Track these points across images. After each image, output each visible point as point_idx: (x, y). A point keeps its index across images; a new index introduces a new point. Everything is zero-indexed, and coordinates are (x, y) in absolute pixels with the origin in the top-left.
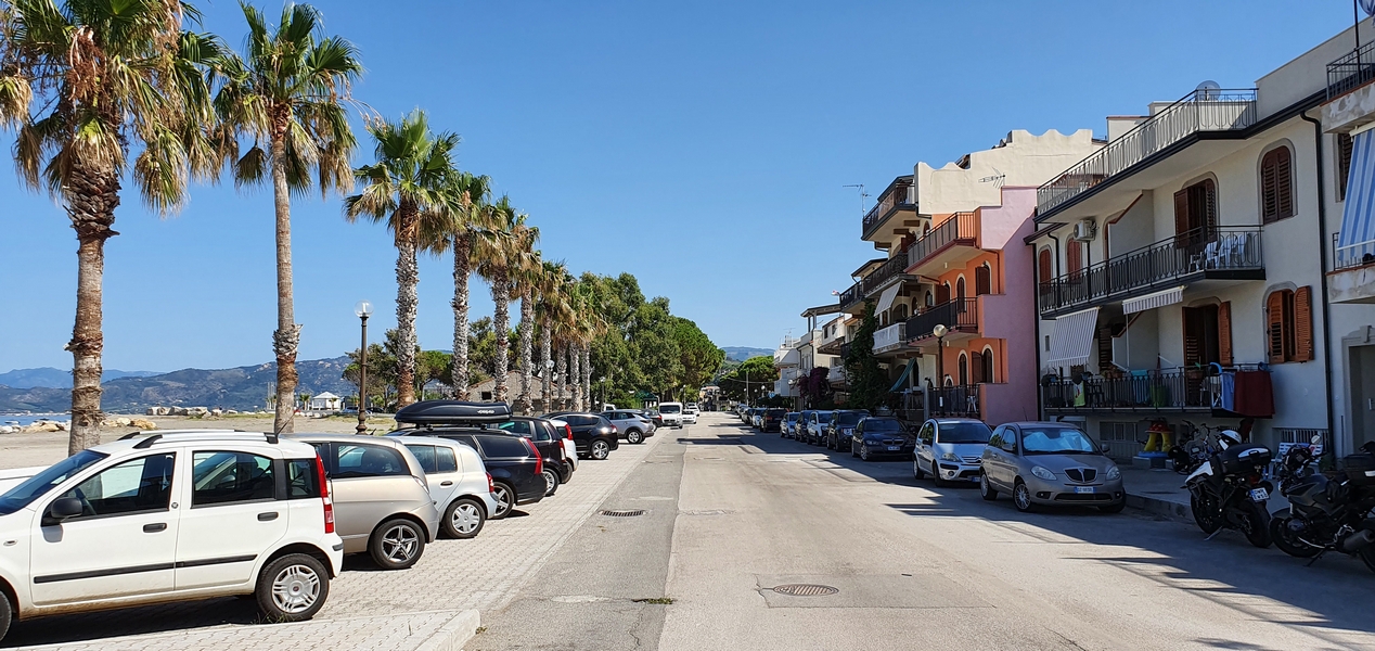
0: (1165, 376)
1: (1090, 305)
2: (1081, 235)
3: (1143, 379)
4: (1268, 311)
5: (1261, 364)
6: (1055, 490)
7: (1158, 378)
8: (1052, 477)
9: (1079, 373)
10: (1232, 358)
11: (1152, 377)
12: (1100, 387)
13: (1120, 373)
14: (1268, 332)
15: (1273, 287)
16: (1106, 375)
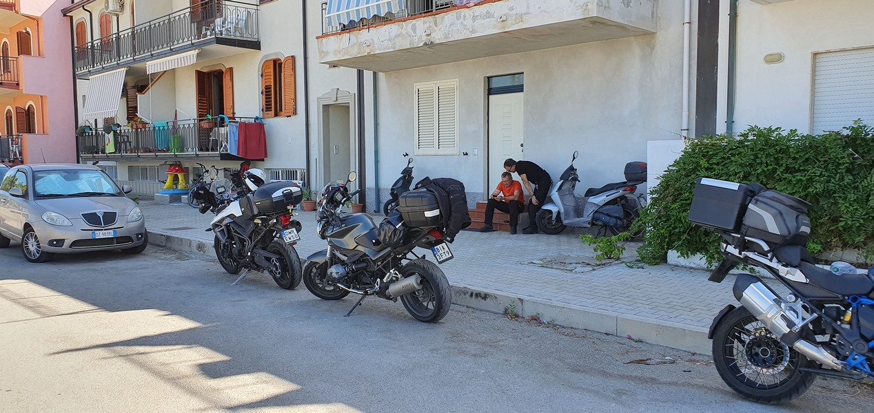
0: (181, 126)
1: (119, 66)
2: (111, 8)
3: (164, 129)
4: (262, 76)
5: (257, 118)
6: (70, 237)
7: (175, 128)
8: (67, 222)
9: (110, 125)
10: (234, 113)
11: (170, 127)
12: (128, 137)
13: (144, 124)
14: (262, 93)
15: (267, 56)
16: (132, 127)
